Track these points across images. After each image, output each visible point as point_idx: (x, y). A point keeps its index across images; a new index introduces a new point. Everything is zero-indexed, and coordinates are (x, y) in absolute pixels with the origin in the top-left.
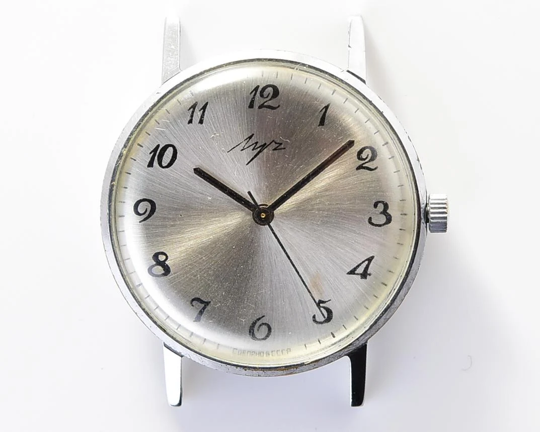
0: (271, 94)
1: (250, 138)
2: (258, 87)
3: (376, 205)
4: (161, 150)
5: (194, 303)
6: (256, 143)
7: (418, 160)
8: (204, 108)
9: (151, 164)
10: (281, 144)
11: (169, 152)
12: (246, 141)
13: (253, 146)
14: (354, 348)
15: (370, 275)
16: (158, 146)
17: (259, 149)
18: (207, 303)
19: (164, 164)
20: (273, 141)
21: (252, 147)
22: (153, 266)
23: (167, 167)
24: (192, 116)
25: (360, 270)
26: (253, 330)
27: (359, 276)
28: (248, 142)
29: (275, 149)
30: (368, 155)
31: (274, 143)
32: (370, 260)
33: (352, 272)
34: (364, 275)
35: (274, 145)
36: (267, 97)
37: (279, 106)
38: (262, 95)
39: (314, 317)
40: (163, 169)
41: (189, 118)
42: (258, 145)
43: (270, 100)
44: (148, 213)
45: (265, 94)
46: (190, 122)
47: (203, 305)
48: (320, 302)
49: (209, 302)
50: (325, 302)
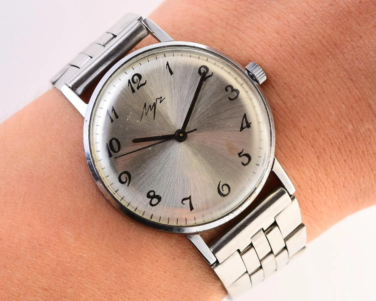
0: (138, 78)
1: (145, 106)
2: (129, 80)
3: (226, 90)
4: (110, 145)
5: (184, 202)
6: (150, 106)
8: (113, 110)
9: (111, 156)
10: (161, 97)
11: (114, 142)
12: (145, 109)
13: (150, 108)
15: (251, 123)
16: (107, 144)
17: (153, 108)
19: (117, 150)
20: (157, 99)
21: (150, 110)
22: (151, 201)
23: (119, 150)
24: (111, 118)
25: (245, 125)
26: (221, 192)
27: (247, 128)
28: (146, 109)
29: (161, 102)
30: (204, 70)
31: (157, 100)
32: (245, 116)
33: (242, 129)
34: (248, 125)
35: (158, 101)
36: (137, 81)
37: (146, 81)
38: (134, 83)
39: (242, 163)
40: (118, 153)
42: (152, 106)
43: (140, 80)
44: (128, 178)
45: (135, 80)
47: (189, 200)
48: (239, 154)
49: (190, 196)
50: (241, 153)
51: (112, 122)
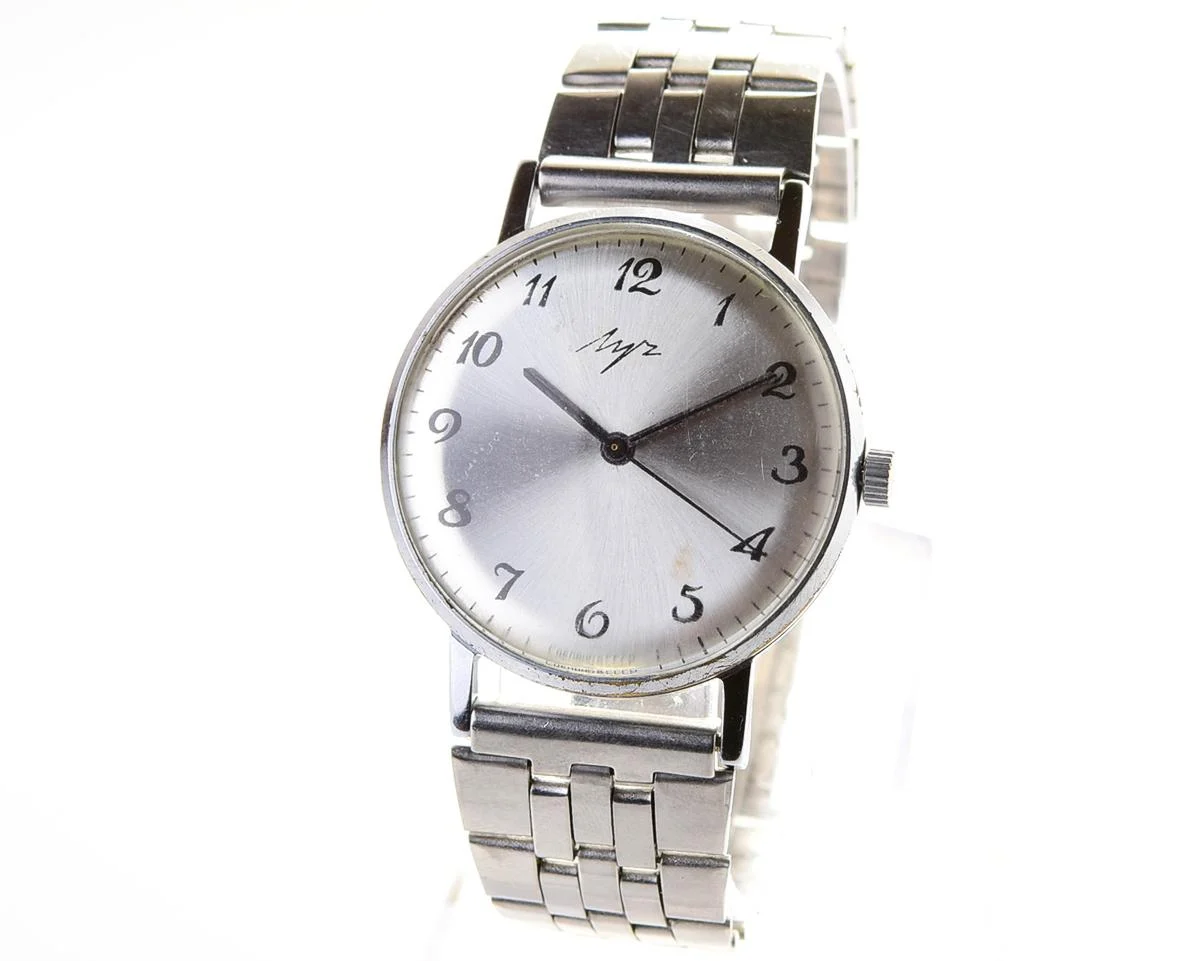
0: (650, 272)
1: (612, 333)
2: (632, 260)
3: (785, 451)
4: (480, 339)
5: (501, 570)
6: (620, 342)
7: (857, 392)
8: (550, 284)
9: (462, 359)
10: (655, 347)
11: (492, 342)
14: (729, 663)
15: (765, 555)
16: (477, 332)
17: (622, 352)
18: (518, 574)
19: (481, 361)
20: (645, 341)
22: (446, 510)
23: (485, 365)
24: (530, 294)
25: (752, 546)
26: (583, 621)
27: (750, 556)
29: (647, 354)
30: (782, 375)
32: (768, 532)
33: (739, 548)
34: (757, 554)
35: (645, 348)
36: (643, 276)
37: (659, 291)
38: (636, 273)
39: (675, 610)
40: (479, 368)
41: (526, 297)
43: (648, 280)
44: (448, 430)
45: (642, 271)
46: (527, 302)
47: (512, 576)
48: (686, 588)
49: (523, 572)
50: (693, 590)
51: (525, 304)
